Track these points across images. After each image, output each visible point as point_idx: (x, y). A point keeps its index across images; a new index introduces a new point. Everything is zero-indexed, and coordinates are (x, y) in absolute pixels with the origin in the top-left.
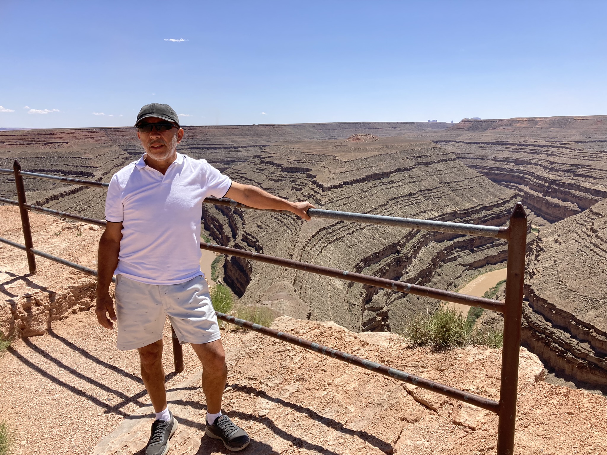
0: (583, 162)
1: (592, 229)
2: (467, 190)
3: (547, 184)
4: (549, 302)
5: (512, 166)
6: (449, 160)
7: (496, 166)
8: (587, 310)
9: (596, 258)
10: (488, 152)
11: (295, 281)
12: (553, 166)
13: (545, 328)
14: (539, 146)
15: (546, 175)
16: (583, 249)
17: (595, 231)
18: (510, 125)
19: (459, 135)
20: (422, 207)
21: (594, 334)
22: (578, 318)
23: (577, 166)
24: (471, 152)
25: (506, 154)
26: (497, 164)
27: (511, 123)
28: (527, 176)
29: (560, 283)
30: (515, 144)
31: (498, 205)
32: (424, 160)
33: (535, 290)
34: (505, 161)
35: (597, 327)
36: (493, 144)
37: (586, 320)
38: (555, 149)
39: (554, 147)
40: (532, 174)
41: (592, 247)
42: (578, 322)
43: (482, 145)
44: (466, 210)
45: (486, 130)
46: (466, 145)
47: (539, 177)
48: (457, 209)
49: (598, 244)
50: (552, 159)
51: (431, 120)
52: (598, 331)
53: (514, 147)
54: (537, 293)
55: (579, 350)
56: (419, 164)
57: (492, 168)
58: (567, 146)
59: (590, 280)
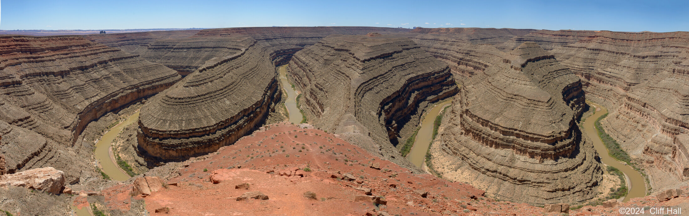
0: (472, 49)
1: (488, 82)
2: (427, 63)
3: (459, 60)
4: (479, 116)
5: (442, 51)
6: (417, 47)
7: (435, 51)
8: (495, 119)
9: (493, 95)
10: (430, 43)
11: (355, 113)
12: (460, 51)
13: (478, 129)
14: (453, 42)
15: (458, 56)
16: (488, 91)
17: (490, 83)
18: (438, 31)
19: (417, 35)
20: (408, 71)
21: (500, 128)
22: (493, 122)
23: (470, 51)
24: (423, 43)
25: (438, 45)
26: (435, 50)
27: (439, 30)
28: (449, 56)
29: (481, 107)
30: (442, 41)
31: (441, 72)
32: (406, 47)
33: (471, 111)
34: (439, 49)
35: (501, 125)
36: (433, 40)
37: (496, 123)
38: (460, 43)
39: (459, 42)
40: (452, 55)
41: (491, 90)
42: (492, 124)
43: (428, 41)
44: (428, 73)
45: (428, 33)
46: (420, 40)
47: (455, 57)
48: (424, 72)
49: (493, 88)
50: (459, 48)
51: (400, 27)
52: (501, 126)
53: (442, 42)
54: (472, 113)
55: (494, 136)
56: (404, 49)
57: (432, 52)
58: (465, 42)
59: (494, 105)
